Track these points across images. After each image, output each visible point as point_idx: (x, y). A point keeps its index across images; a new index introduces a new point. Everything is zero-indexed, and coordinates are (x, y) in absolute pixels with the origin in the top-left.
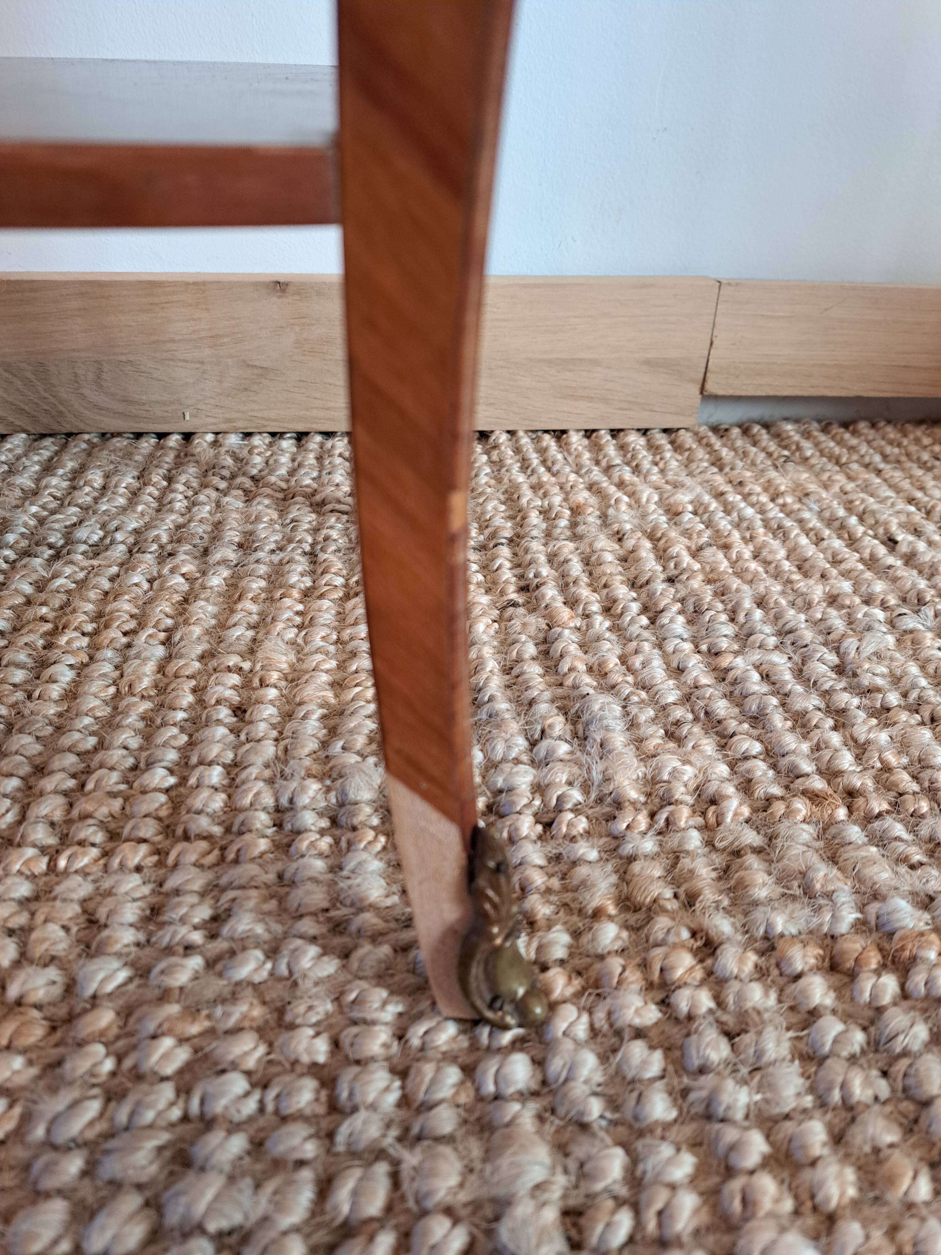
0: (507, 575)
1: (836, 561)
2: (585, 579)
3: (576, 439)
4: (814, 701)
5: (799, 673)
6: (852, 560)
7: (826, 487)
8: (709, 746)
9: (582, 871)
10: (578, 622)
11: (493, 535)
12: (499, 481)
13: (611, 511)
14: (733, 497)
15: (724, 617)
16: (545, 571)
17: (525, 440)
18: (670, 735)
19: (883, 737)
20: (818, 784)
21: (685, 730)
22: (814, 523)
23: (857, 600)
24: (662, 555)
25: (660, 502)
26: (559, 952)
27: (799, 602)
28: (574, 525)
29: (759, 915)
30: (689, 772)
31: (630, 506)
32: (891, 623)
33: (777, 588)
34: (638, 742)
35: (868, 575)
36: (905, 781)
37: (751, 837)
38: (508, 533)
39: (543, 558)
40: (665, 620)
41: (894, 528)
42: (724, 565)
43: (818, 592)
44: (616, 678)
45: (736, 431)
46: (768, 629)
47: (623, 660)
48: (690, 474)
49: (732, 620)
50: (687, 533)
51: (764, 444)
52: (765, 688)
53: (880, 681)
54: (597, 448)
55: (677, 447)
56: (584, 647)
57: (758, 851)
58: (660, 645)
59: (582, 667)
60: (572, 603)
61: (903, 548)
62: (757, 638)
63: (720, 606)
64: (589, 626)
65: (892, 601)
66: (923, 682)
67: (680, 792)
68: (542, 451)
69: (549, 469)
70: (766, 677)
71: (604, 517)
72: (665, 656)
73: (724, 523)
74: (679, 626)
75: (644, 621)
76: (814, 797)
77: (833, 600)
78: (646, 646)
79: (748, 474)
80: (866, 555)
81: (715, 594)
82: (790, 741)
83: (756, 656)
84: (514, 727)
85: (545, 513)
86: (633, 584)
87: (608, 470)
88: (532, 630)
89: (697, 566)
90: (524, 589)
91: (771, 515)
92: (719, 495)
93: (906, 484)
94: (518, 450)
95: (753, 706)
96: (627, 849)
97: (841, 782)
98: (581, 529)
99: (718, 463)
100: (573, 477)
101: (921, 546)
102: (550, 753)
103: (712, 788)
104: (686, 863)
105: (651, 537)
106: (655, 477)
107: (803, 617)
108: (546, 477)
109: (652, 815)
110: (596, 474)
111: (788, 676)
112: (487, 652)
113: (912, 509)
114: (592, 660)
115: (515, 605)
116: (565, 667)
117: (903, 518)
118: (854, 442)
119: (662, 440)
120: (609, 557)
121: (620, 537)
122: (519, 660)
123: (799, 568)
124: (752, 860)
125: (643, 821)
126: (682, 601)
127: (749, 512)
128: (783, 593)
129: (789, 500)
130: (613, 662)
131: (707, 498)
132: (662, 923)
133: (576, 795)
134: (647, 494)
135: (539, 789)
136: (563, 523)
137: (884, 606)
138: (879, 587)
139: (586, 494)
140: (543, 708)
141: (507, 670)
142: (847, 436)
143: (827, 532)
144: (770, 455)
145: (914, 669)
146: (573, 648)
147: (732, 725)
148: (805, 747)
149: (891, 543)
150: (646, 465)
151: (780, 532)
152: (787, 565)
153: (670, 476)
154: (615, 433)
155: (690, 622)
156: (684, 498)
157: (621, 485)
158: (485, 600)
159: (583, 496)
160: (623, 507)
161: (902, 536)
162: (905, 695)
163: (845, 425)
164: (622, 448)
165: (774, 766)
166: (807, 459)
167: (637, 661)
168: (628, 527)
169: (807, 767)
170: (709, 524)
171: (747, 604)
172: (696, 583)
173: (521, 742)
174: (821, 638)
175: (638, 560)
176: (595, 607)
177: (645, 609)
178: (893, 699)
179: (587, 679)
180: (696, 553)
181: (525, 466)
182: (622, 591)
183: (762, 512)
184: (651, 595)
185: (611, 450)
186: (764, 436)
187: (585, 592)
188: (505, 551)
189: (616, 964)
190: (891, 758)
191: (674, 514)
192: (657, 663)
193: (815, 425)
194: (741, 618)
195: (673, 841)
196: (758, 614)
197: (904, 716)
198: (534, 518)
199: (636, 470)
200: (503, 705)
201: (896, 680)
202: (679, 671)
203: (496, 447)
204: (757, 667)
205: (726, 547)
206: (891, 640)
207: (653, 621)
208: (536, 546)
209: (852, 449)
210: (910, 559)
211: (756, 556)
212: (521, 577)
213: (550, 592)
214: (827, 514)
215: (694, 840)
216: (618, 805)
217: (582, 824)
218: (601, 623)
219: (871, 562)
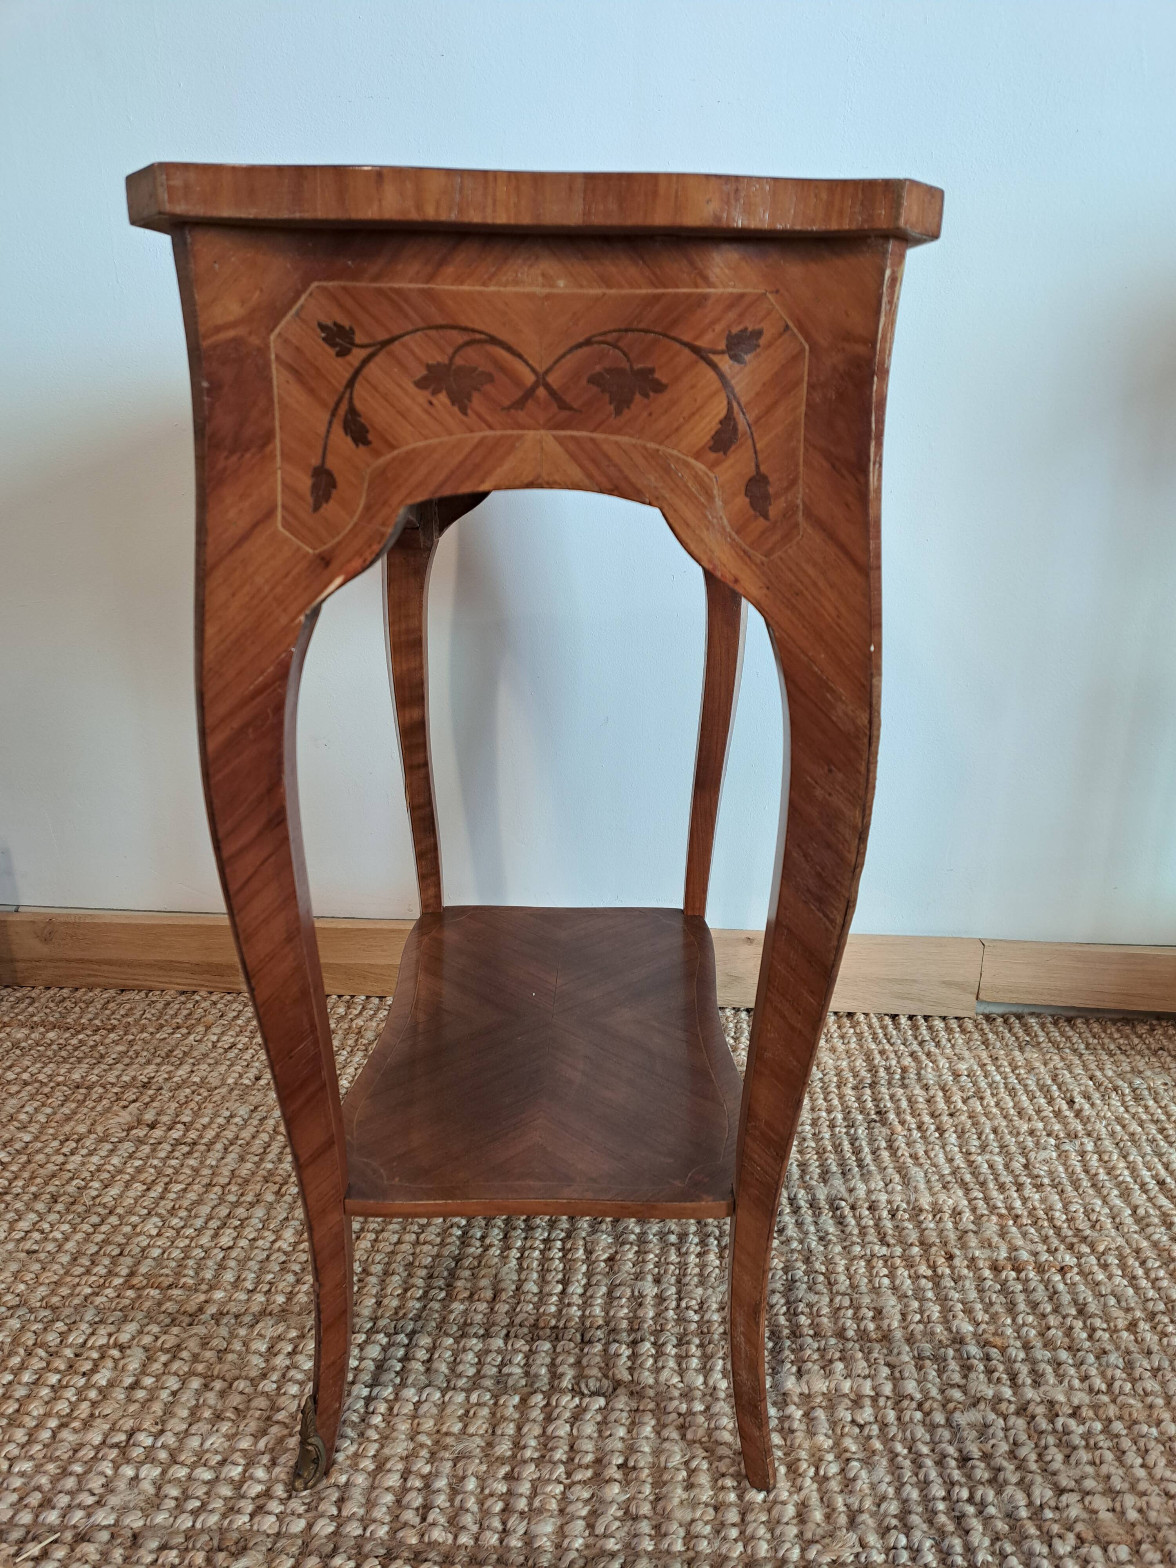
0: (870, 1105)
1: (1038, 1112)
2: (908, 1111)
3: (903, 1020)
4: (1010, 1179)
5: (1007, 1166)
6: (1048, 1112)
7: (1045, 1064)
8: (960, 1193)
9: (906, 1231)
10: (905, 1133)
11: (861, 1081)
12: (862, 1047)
13: (923, 1072)
14: (991, 1068)
15: (975, 1137)
16: (889, 1104)
17: (874, 1020)
18: (944, 1187)
19: (1037, 1196)
20: (1004, 1211)
21: (950, 1185)
22: (1033, 1087)
23: (1044, 1133)
24: (948, 1100)
25: (950, 1068)
26: (899, 1254)
27: (1015, 1132)
28: (903, 1078)
29: (970, 1251)
30: (950, 1202)
31: (933, 1069)
32: (1057, 1147)
33: (1004, 1123)
34: (930, 1189)
35: (1054, 1120)
36: (1041, 1214)
37: (972, 1227)
38: (869, 1081)
39: (887, 1097)
40: (946, 1135)
41: (1075, 1094)
42: (979, 1109)
43: (1025, 1127)
44: (922, 1161)
45: (1000, 1020)
46: (995, 1144)
47: (926, 1152)
48: (969, 1049)
49: (979, 1138)
50: (962, 1089)
51: (1016, 1030)
52: (989, 1171)
53: (1042, 1173)
54: (915, 1027)
55: (963, 1031)
56: (908, 1144)
57: (975, 1232)
58: (943, 1147)
59: (907, 1154)
60: (902, 1123)
61: (1077, 1106)
62: (989, 1148)
63: (974, 1131)
64: (911, 1135)
65: (1062, 1135)
66: (1063, 1175)
67: (946, 1208)
68: (884, 1027)
69: (888, 1042)
70: (991, 1167)
71: (918, 1074)
72: (945, 1153)
73: (983, 1084)
74: (953, 1138)
75: (937, 1135)
76: (1001, 1216)
77: (1031, 1133)
78: (937, 1147)
79: (1002, 1052)
80: (1056, 1109)
81: (973, 1124)
82: (995, 1194)
83: (987, 1157)
84: (879, 1177)
85: (888, 1069)
86: (932, 1115)
87: (921, 1043)
88: (884, 1134)
89: (965, 1108)
90: (878, 1113)
91: (1010, 1080)
92: (983, 1066)
93: (1093, 1066)
94: (870, 1027)
95: (981, 1179)
96: (924, 1226)
97: (1014, 1212)
98: (907, 1081)
99: (986, 1043)
100: (902, 1047)
101: (1087, 1106)
102: (893, 1189)
103: (959, 1209)
104: (946, 1233)
105: (943, 1089)
106: (948, 1051)
107: (1014, 1140)
108: (887, 1047)
109: (934, 1216)
110: (915, 1047)
111: (1001, 1167)
112: (864, 1143)
113: (1091, 1083)
114: (912, 1152)
115: (875, 1121)
116: (899, 1153)
117: (1083, 1088)
118: (1071, 1033)
119: (954, 1024)
120: (921, 1099)
121: (926, 1088)
122: (878, 1149)
123: (1019, 1113)
124: (971, 1234)
125: (930, 1217)
126: (956, 1126)
127: (998, 1078)
128: (1007, 1126)
129: (1022, 1071)
130: (921, 1153)
131: (976, 1067)
132: (934, 1249)
133: (904, 1206)
134: (943, 1062)
135: (889, 1202)
136: (897, 1077)
137: (1057, 1138)
138: (1057, 1127)
139: (909, 1059)
140: (890, 1171)
141: (873, 1153)
142: (1067, 1029)
143: (1038, 1094)
144: (1017, 1038)
145: (1061, 1169)
146: (903, 1145)
147: (972, 1185)
148: (1001, 1197)
149: (1071, 1102)
150: (944, 1042)
151: (1012, 1092)
152: (1012, 1111)
153: (957, 1051)
154: (926, 1018)
155: (959, 1137)
156: (962, 1067)
157: (928, 1054)
158: (860, 1117)
159: (907, 1061)
160: (929, 1070)
161: (1078, 1099)
162: (1053, 1181)
163: (1069, 1020)
164: (930, 1028)
165: (987, 1204)
166: (1039, 1043)
167: (932, 1154)
168: (931, 1082)
169: (1000, 1204)
170: (975, 1084)
171: (987, 1130)
172: (964, 1118)
173: (881, 1184)
174: (1019, 1151)
175: (935, 1102)
176: (914, 1126)
177: (938, 1129)
178: (1046, 1181)
179: (909, 1160)
180: (965, 1101)
181: (875, 1038)
182: (927, 1119)
183: (1005, 1078)
184: (941, 1122)
185: (924, 1030)
186: (1017, 1025)
187: (909, 1118)
188: (868, 1091)
189: (918, 1259)
190: (1037, 1204)
191: (956, 1075)
192: (941, 1155)
193: (1050, 1019)
194: (983, 1137)
195: (941, 1225)
196: (992, 1136)
197: (1049, 1189)
198: (882, 1073)
199: (938, 1044)
200: (873, 1168)
201: (1051, 1173)
202: (951, 1160)
203: (858, 1023)
204: (987, 1162)
205: (982, 1099)
206: (1054, 1155)
207: (941, 1135)
208: (884, 1090)
209: (1068, 1038)
210: (1078, 1114)
211: (997, 1104)
212: (877, 1106)
213: (892, 1116)
214: (1041, 1082)
215: (950, 1225)
216: (921, 1210)
217: (907, 1216)
218: (916, 1134)
219: (1057, 1114)
